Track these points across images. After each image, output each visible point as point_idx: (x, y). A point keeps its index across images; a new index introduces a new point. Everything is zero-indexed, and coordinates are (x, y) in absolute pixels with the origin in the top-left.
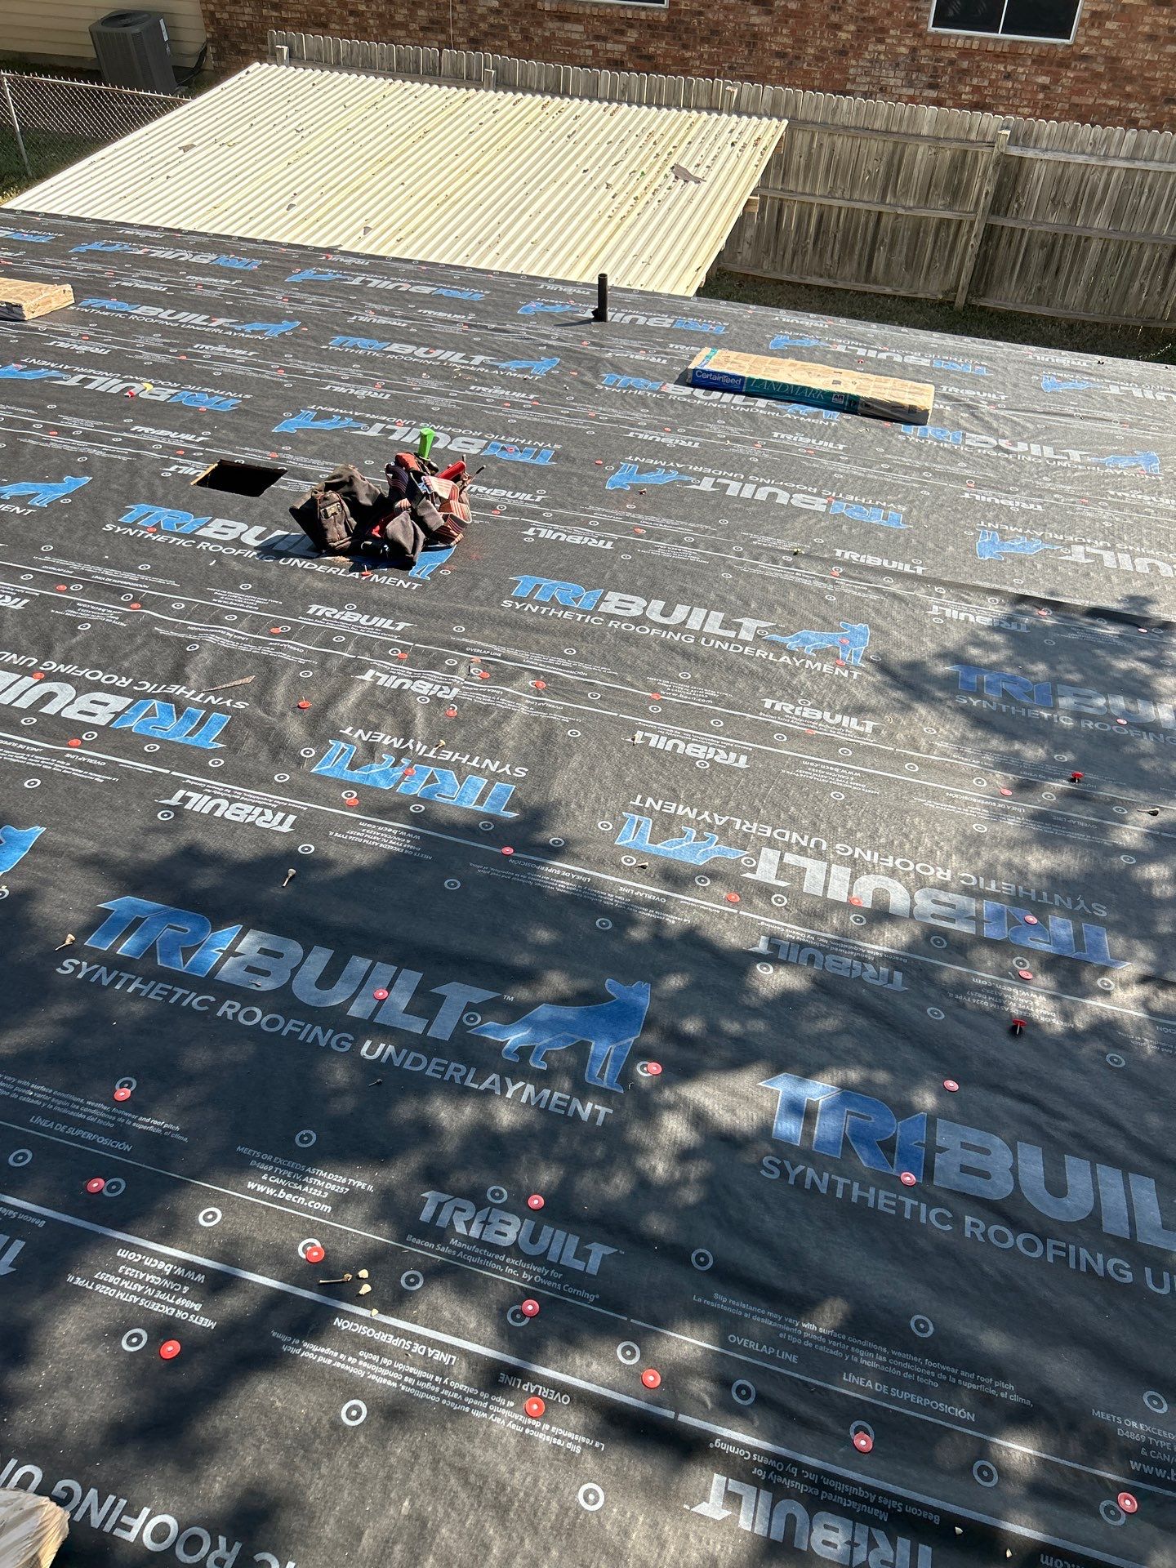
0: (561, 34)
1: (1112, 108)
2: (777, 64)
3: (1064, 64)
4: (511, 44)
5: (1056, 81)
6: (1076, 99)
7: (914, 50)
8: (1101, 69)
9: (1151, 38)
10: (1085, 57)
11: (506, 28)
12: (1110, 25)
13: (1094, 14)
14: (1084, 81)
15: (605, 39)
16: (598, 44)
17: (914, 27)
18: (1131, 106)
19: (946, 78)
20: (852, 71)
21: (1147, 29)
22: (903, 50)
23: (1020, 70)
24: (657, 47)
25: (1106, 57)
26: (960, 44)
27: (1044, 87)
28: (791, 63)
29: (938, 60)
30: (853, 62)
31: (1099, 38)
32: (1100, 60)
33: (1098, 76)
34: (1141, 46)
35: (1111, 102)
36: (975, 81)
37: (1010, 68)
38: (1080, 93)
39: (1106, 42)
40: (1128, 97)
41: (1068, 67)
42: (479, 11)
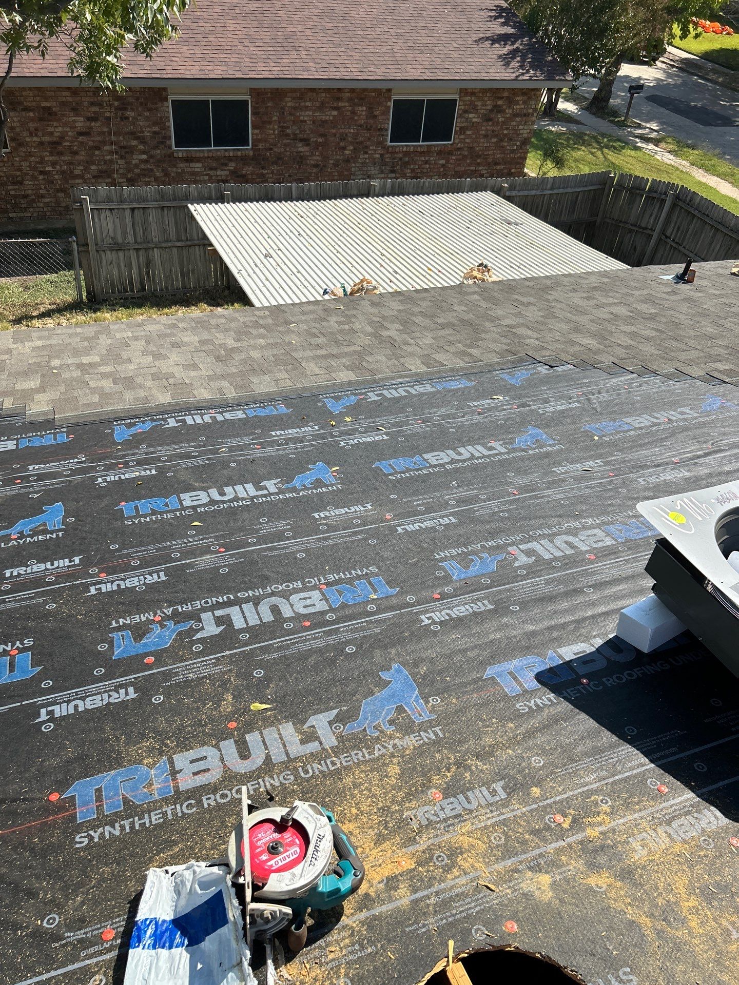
0: (189, 170)
1: (472, 171)
2: (314, 171)
3: (450, 153)
4: (156, 179)
5: (448, 162)
6: (456, 169)
7: (382, 155)
8: (466, 153)
9: (486, 136)
10: (459, 149)
11: (152, 170)
12: (468, 132)
13: (461, 128)
14: (460, 160)
15: (216, 169)
16: (212, 173)
17: (381, 144)
18: (480, 168)
19: (398, 167)
20: (353, 169)
21: (484, 132)
22: (377, 156)
23: (432, 159)
24: (247, 170)
25: (468, 147)
26: (405, 149)
27: (443, 165)
28: (321, 169)
29: (394, 159)
30: (353, 165)
31: (464, 139)
32: (465, 149)
33: (465, 157)
34: (482, 140)
35: (472, 168)
36: (412, 167)
37: (427, 158)
38: (458, 165)
39: (467, 141)
40: (479, 164)
41: (452, 154)
42: (134, 162)
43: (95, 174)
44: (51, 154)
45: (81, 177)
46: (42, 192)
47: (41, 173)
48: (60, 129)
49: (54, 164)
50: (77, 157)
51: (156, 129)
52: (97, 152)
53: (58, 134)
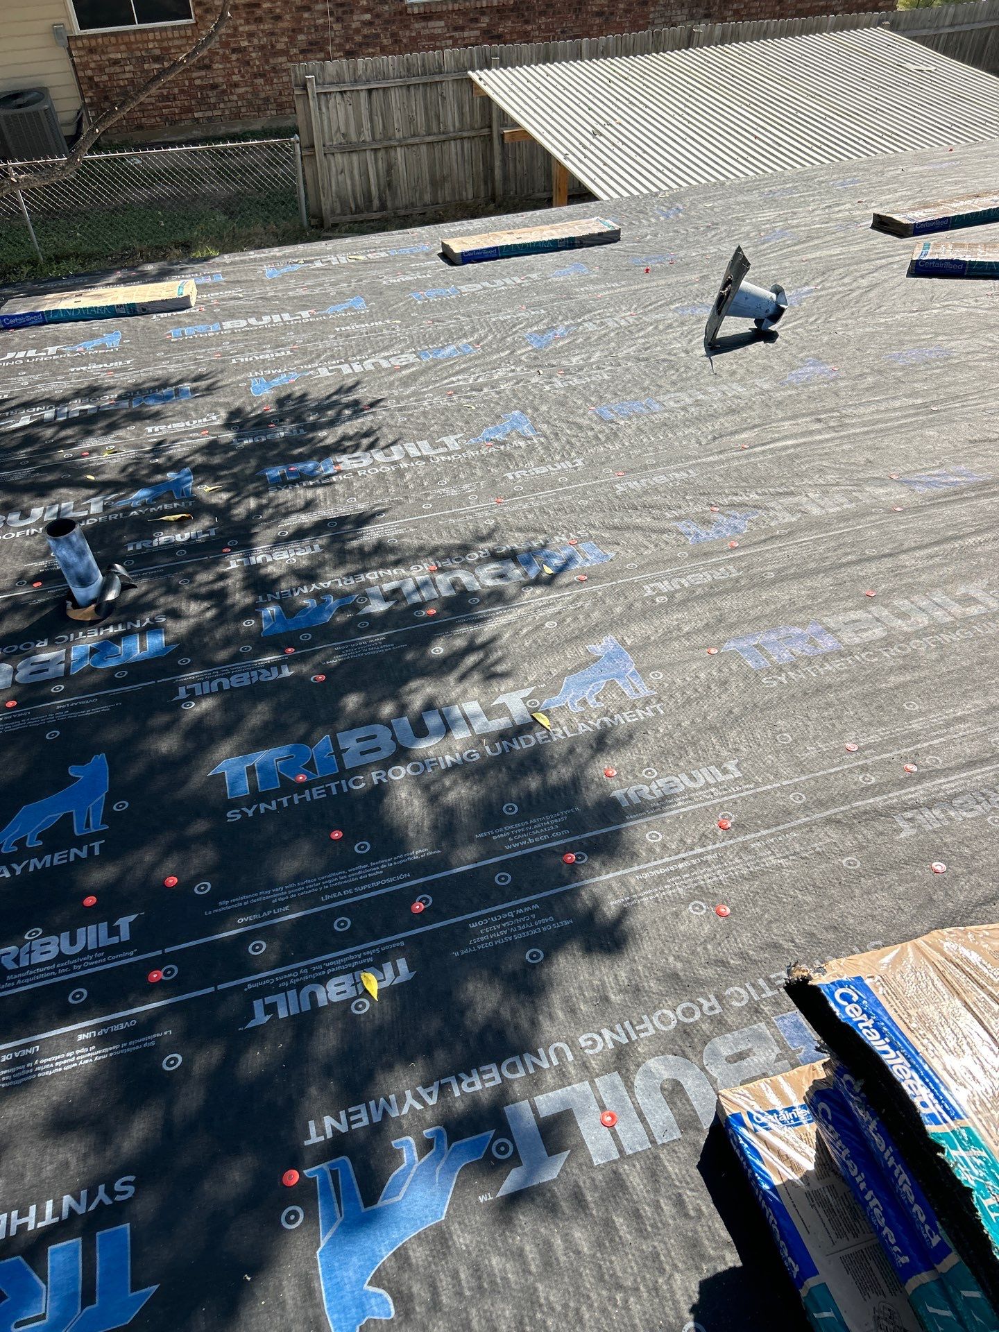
0: (427, 31)
4: (383, 49)
6: (799, 6)
11: (377, 36)
15: (462, 29)
20: (651, 16)
30: (652, 9)
42: (354, 26)
43: (304, 46)
44: (248, 22)
45: (284, 52)
46: (236, 78)
47: (234, 51)
49: (251, 35)
50: (281, 25)
52: (306, 15)
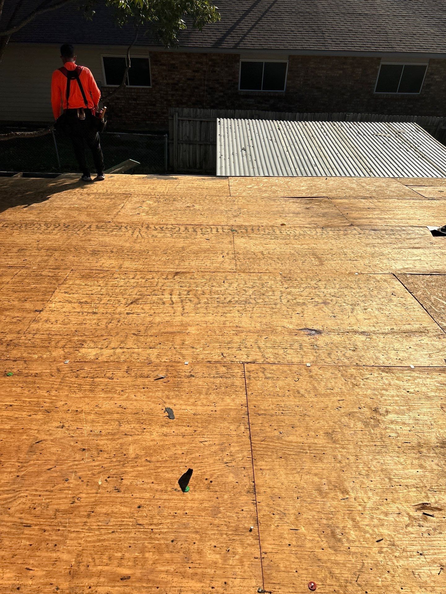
0: (246, 102)
2: (323, 107)
3: (417, 101)
4: (227, 107)
5: (415, 106)
6: (420, 111)
7: (369, 100)
8: (429, 101)
9: (445, 91)
10: (424, 98)
11: (225, 102)
12: (432, 88)
13: (427, 85)
14: (424, 105)
15: (262, 103)
16: (259, 105)
17: (369, 93)
18: (438, 112)
19: (379, 108)
20: (348, 108)
22: (366, 100)
23: (403, 103)
24: (281, 105)
26: (385, 97)
27: (411, 108)
28: (327, 107)
29: (377, 102)
30: (348, 105)
31: (429, 92)
32: (429, 98)
33: (427, 104)
34: (442, 93)
35: (432, 111)
36: (389, 108)
37: (400, 103)
38: (422, 109)
40: (437, 109)
42: (216, 97)
43: (194, 102)
44: (172, 90)
47: (166, 100)
48: (178, 76)
50: (185, 93)
51: (231, 78)
52: (196, 90)
53: (177, 79)
